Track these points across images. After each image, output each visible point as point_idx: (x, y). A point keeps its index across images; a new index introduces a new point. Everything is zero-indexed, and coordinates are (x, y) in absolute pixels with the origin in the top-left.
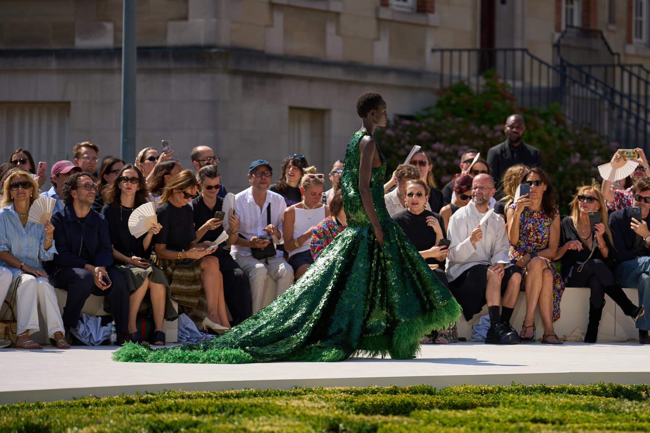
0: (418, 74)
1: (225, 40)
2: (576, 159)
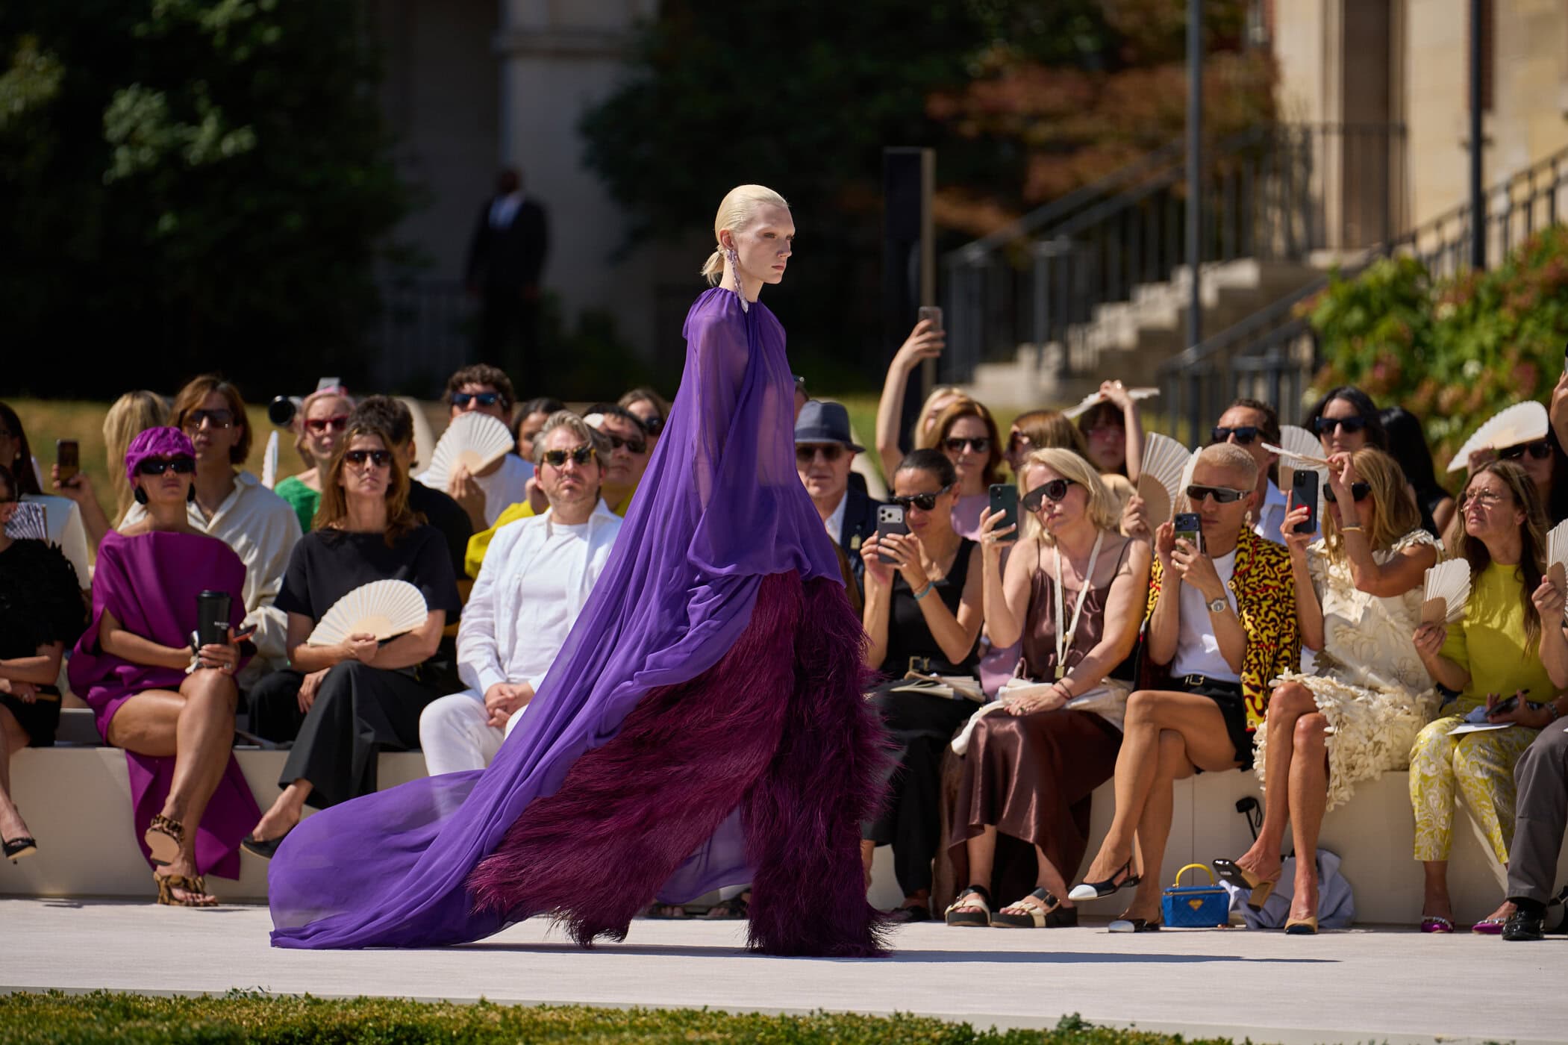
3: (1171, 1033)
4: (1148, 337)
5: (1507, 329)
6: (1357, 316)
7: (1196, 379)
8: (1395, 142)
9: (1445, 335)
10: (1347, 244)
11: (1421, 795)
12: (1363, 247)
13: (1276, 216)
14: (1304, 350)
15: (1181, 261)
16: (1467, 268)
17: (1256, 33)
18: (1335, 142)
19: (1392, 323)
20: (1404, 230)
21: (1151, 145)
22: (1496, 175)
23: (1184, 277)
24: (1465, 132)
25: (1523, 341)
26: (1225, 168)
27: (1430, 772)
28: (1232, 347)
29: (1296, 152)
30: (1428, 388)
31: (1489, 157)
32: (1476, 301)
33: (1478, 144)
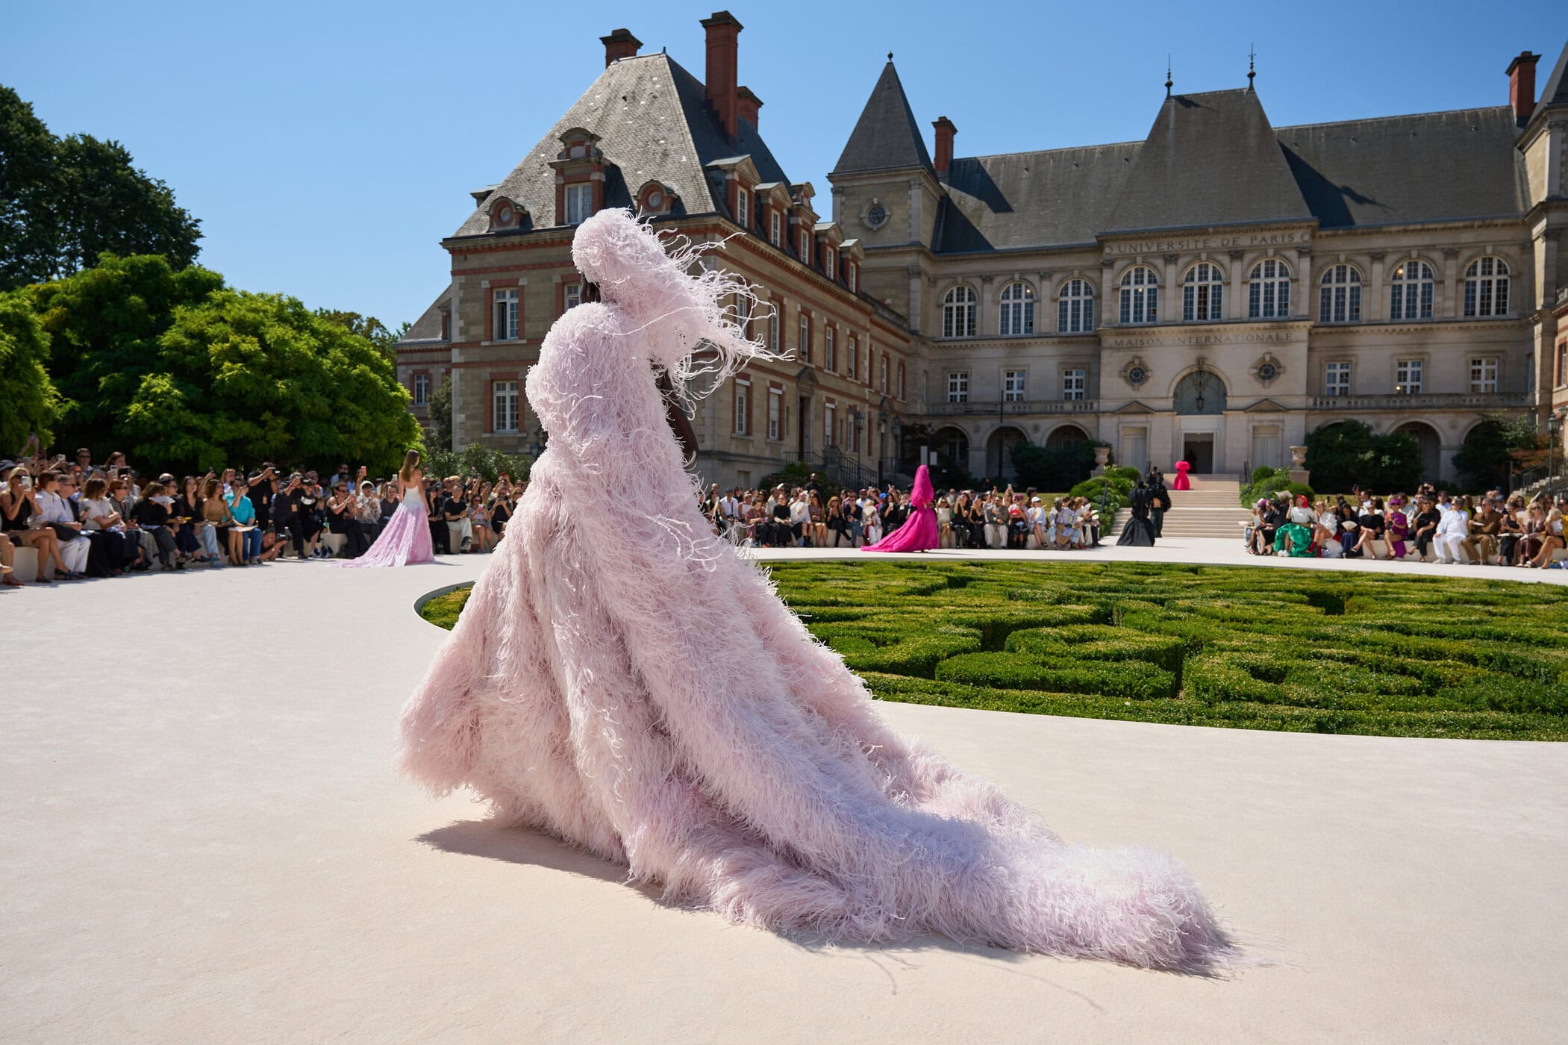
0: (779, 460)
1: (716, 449)
2: (830, 488)
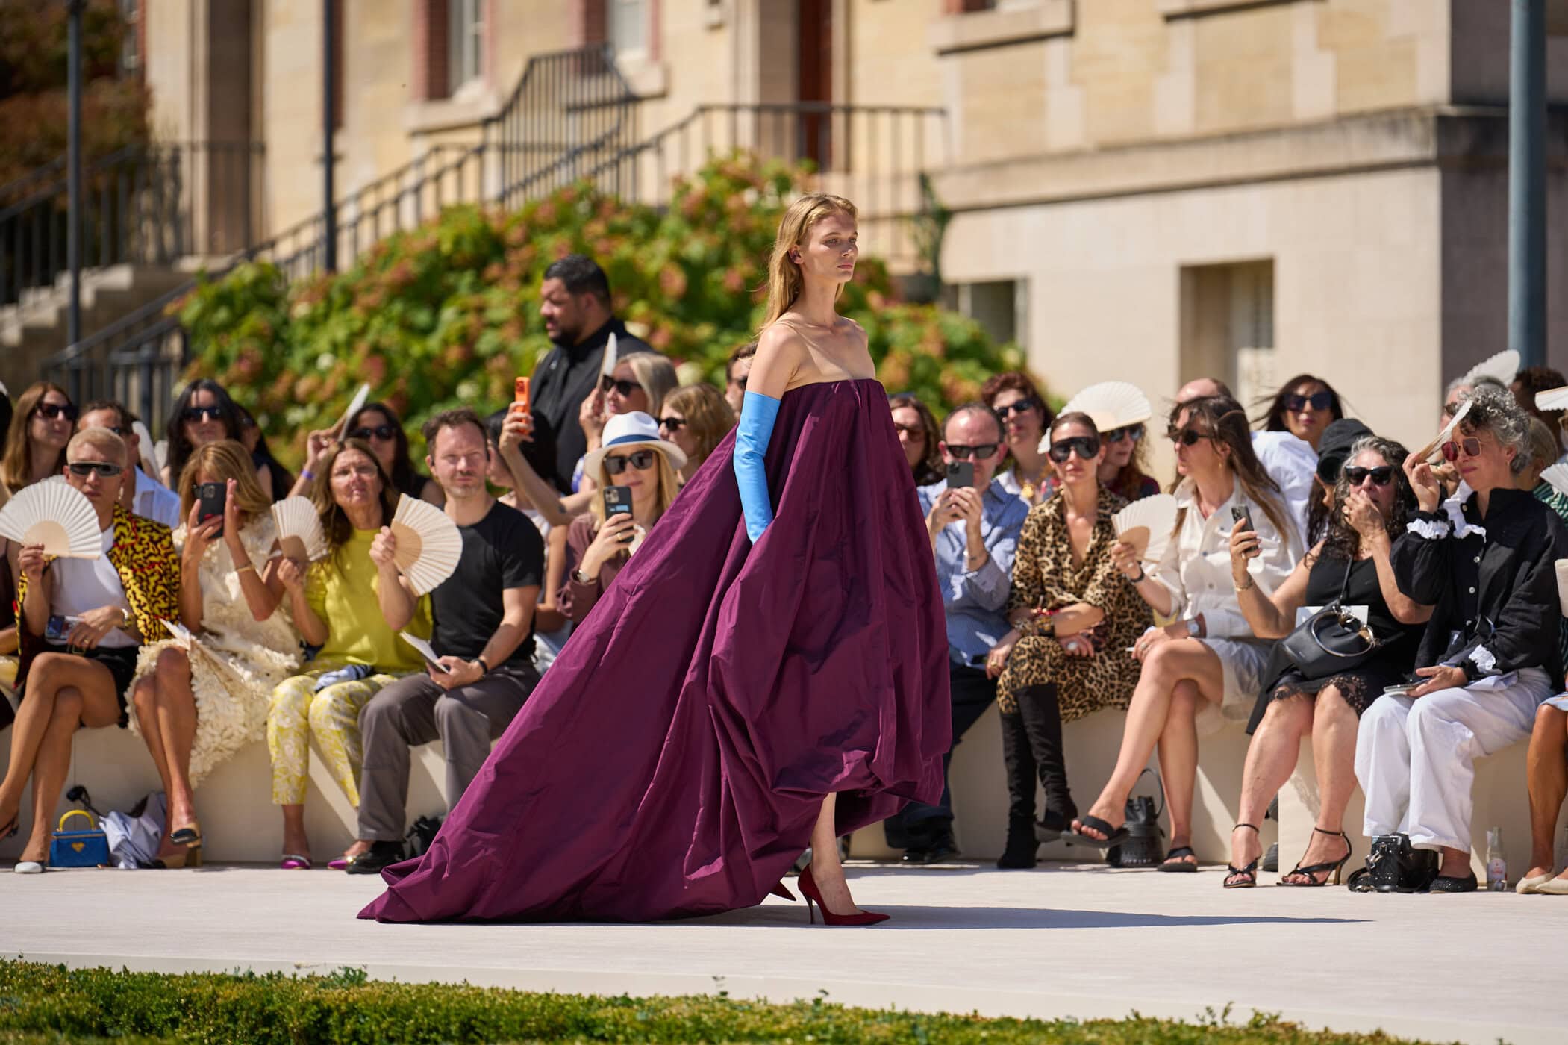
3: (56, 963)
4: (32, 335)
5: (358, 325)
6: (222, 315)
7: (77, 373)
8: (255, 158)
9: (300, 332)
10: (212, 250)
11: (278, 744)
12: (227, 252)
13: (148, 228)
14: (175, 346)
15: (63, 267)
16: (320, 271)
17: (130, 61)
18: (201, 158)
19: (256, 320)
20: (265, 238)
21: (36, 162)
22: (345, 188)
23: (66, 281)
24: (318, 148)
25: (371, 337)
26: (102, 183)
27: (286, 723)
28: (108, 343)
29: (166, 168)
30: (285, 379)
31: (341, 171)
32: (329, 300)
33: (330, 160)
